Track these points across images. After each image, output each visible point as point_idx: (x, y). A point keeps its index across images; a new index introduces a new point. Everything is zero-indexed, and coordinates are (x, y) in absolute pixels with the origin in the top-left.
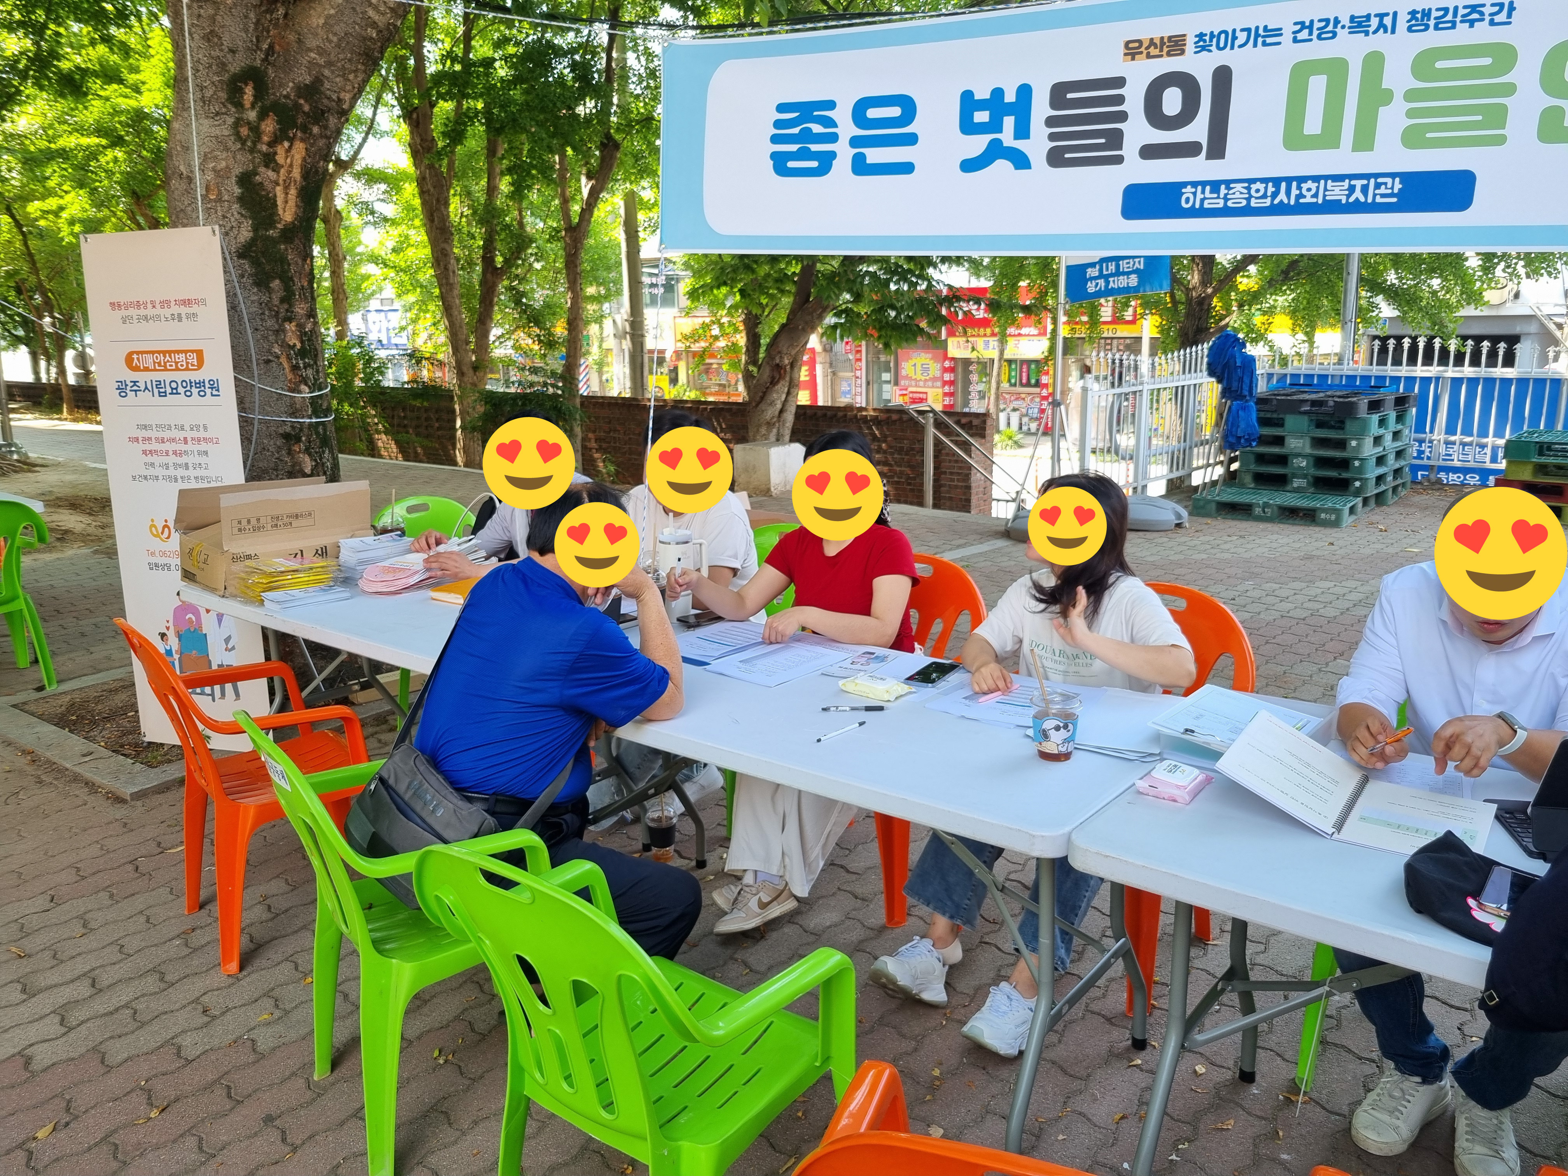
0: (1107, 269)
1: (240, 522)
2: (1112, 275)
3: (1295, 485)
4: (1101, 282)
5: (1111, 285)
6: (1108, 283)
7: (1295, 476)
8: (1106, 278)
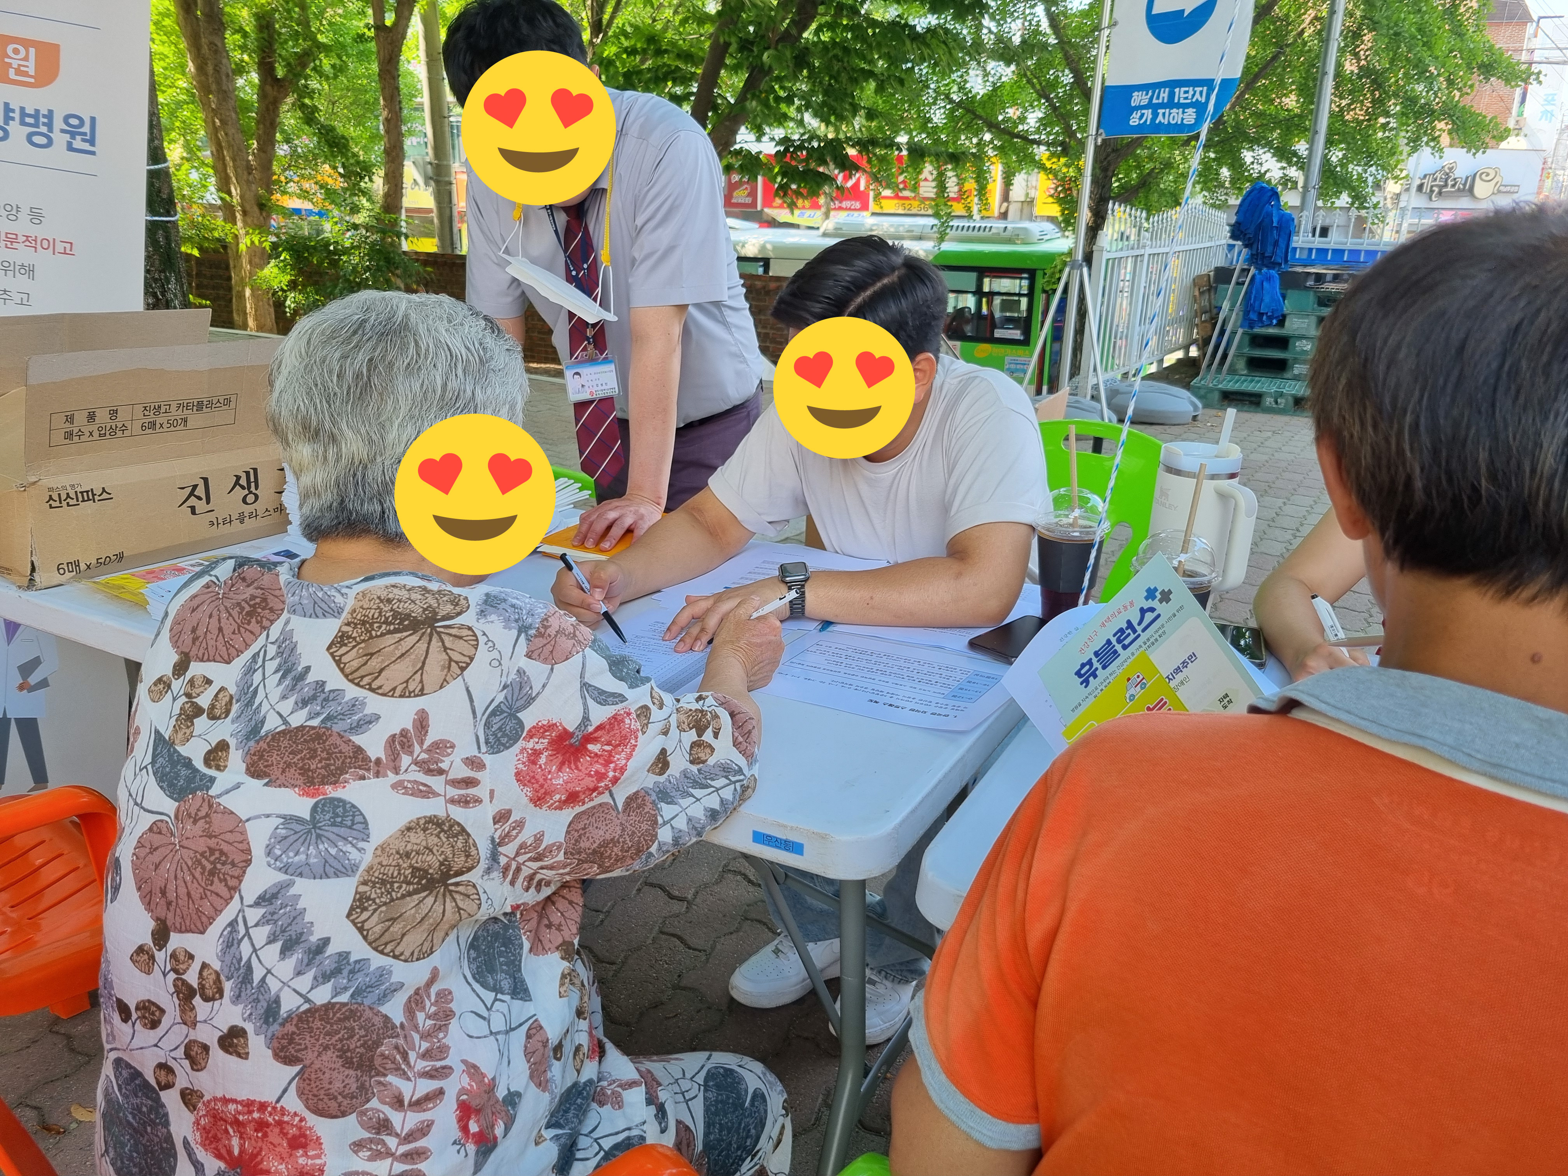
0: (1158, 98)
1: (70, 419)
2: (1162, 106)
3: (1296, 372)
4: (1148, 113)
5: (1160, 118)
6: (1155, 115)
7: (1296, 360)
8: (1154, 108)
